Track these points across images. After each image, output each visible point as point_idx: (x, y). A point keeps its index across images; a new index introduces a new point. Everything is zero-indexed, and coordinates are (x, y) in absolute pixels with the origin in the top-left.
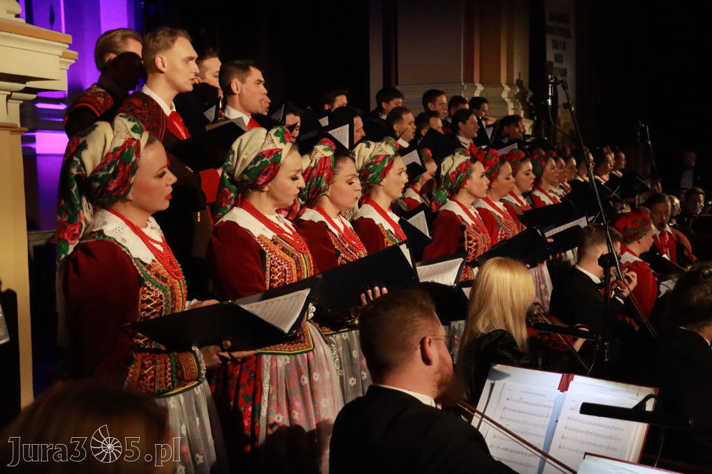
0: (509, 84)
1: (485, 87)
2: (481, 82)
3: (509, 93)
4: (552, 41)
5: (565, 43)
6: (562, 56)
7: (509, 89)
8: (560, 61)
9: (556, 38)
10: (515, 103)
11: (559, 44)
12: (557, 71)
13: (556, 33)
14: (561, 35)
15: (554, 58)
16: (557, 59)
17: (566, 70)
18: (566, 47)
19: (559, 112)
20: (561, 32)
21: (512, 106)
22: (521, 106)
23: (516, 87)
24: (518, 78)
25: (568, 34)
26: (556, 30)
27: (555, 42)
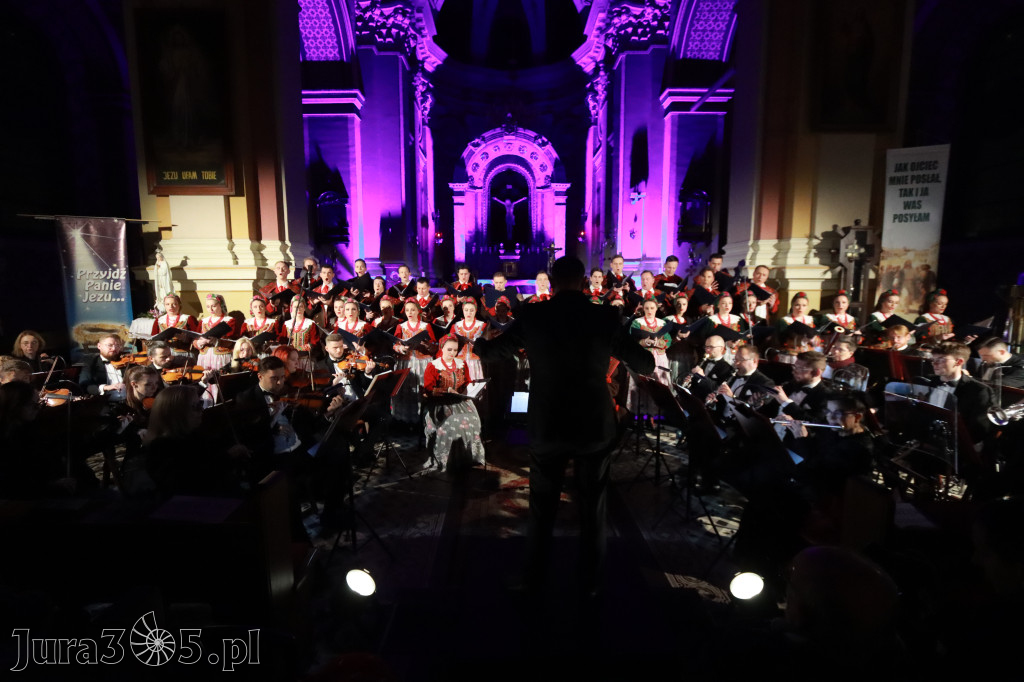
0: (811, 236)
1: (779, 241)
2: (779, 237)
3: (808, 244)
4: (901, 190)
5: (927, 189)
6: (920, 201)
7: (806, 240)
8: (914, 207)
9: (908, 186)
10: (809, 252)
11: (914, 192)
12: (908, 217)
13: (909, 181)
14: (917, 183)
15: (902, 206)
16: (907, 206)
17: (928, 214)
18: (929, 192)
19: (910, 256)
20: (918, 179)
21: (804, 255)
22: (812, 255)
23: (816, 238)
24: (830, 229)
25: (935, 179)
26: (909, 178)
27: (906, 190)
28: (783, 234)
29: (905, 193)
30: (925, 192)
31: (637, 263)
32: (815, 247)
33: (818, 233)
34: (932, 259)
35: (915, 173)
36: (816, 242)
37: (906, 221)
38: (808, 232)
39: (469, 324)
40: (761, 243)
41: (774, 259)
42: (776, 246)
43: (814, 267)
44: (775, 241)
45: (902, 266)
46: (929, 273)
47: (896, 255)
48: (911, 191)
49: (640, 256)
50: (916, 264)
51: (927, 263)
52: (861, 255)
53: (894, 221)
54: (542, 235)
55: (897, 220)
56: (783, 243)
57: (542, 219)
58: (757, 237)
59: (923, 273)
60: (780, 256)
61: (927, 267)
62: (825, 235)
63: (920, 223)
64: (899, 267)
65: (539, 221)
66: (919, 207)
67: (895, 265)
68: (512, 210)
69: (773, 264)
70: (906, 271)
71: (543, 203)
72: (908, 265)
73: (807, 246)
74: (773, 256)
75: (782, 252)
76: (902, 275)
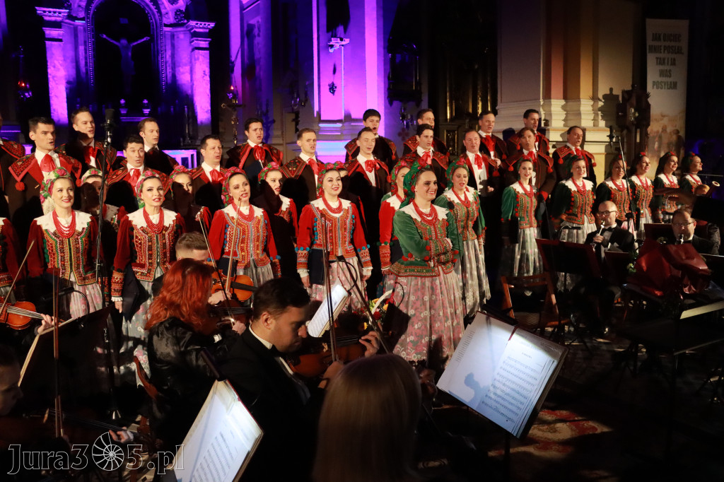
0: (595, 98)
1: (567, 102)
2: (565, 98)
3: (593, 106)
4: (657, 58)
5: (674, 60)
6: (670, 71)
7: (592, 103)
8: (667, 76)
9: (661, 55)
10: (596, 115)
11: (666, 61)
12: (663, 84)
13: (662, 51)
14: (669, 53)
15: (658, 74)
16: (662, 74)
17: (676, 83)
18: (677, 62)
19: (665, 121)
20: (667, 49)
21: (592, 117)
22: (600, 118)
23: (601, 101)
24: (608, 92)
25: (679, 51)
26: (662, 48)
27: (660, 59)
28: (570, 94)
29: (661, 62)
30: (673, 63)
31: (339, 125)
32: (600, 109)
33: (600, 96)
34: (680, 124)
35: (667, 44)
36: (601, 104)
37: (662, 88)
38: (591, 93)
39: (334, 204)
40: (554, 102)
41: (564, 120)
42: (564, 107)
43: (601, 130)
44: (563, 102)
45: (660, 130)
46: (679, 137)
47: (656, 120)
48: (664, 59)
49: (342, 116)
50: (669, 130)
51: (677, 128)
52: (635, 118)
53: (653, 88)
54: (175, 87)
55: (655, 87)
56: (570, 103)
57: (174, 66)
58: (548, 96)
59: (674, 138)
60: (570, 117)
61: (678, 132)
62: (605, 97)
63: (671, 90)
64: (658, 132)
65: (169, 70)
66: (670, 76)
67: (655, 130)
68: (130, 54)
69: (565, 125)
70: (663, 135)
71: (173, 46)
72: (664, 129)
73: (591, 108)
74: (563, 117)
75: (572, 113)
76: (660, 137)
